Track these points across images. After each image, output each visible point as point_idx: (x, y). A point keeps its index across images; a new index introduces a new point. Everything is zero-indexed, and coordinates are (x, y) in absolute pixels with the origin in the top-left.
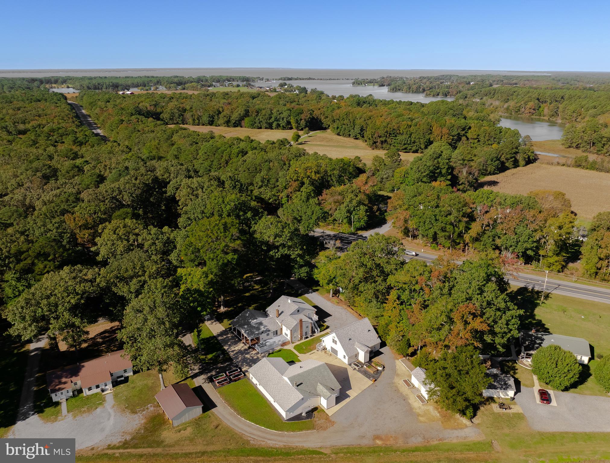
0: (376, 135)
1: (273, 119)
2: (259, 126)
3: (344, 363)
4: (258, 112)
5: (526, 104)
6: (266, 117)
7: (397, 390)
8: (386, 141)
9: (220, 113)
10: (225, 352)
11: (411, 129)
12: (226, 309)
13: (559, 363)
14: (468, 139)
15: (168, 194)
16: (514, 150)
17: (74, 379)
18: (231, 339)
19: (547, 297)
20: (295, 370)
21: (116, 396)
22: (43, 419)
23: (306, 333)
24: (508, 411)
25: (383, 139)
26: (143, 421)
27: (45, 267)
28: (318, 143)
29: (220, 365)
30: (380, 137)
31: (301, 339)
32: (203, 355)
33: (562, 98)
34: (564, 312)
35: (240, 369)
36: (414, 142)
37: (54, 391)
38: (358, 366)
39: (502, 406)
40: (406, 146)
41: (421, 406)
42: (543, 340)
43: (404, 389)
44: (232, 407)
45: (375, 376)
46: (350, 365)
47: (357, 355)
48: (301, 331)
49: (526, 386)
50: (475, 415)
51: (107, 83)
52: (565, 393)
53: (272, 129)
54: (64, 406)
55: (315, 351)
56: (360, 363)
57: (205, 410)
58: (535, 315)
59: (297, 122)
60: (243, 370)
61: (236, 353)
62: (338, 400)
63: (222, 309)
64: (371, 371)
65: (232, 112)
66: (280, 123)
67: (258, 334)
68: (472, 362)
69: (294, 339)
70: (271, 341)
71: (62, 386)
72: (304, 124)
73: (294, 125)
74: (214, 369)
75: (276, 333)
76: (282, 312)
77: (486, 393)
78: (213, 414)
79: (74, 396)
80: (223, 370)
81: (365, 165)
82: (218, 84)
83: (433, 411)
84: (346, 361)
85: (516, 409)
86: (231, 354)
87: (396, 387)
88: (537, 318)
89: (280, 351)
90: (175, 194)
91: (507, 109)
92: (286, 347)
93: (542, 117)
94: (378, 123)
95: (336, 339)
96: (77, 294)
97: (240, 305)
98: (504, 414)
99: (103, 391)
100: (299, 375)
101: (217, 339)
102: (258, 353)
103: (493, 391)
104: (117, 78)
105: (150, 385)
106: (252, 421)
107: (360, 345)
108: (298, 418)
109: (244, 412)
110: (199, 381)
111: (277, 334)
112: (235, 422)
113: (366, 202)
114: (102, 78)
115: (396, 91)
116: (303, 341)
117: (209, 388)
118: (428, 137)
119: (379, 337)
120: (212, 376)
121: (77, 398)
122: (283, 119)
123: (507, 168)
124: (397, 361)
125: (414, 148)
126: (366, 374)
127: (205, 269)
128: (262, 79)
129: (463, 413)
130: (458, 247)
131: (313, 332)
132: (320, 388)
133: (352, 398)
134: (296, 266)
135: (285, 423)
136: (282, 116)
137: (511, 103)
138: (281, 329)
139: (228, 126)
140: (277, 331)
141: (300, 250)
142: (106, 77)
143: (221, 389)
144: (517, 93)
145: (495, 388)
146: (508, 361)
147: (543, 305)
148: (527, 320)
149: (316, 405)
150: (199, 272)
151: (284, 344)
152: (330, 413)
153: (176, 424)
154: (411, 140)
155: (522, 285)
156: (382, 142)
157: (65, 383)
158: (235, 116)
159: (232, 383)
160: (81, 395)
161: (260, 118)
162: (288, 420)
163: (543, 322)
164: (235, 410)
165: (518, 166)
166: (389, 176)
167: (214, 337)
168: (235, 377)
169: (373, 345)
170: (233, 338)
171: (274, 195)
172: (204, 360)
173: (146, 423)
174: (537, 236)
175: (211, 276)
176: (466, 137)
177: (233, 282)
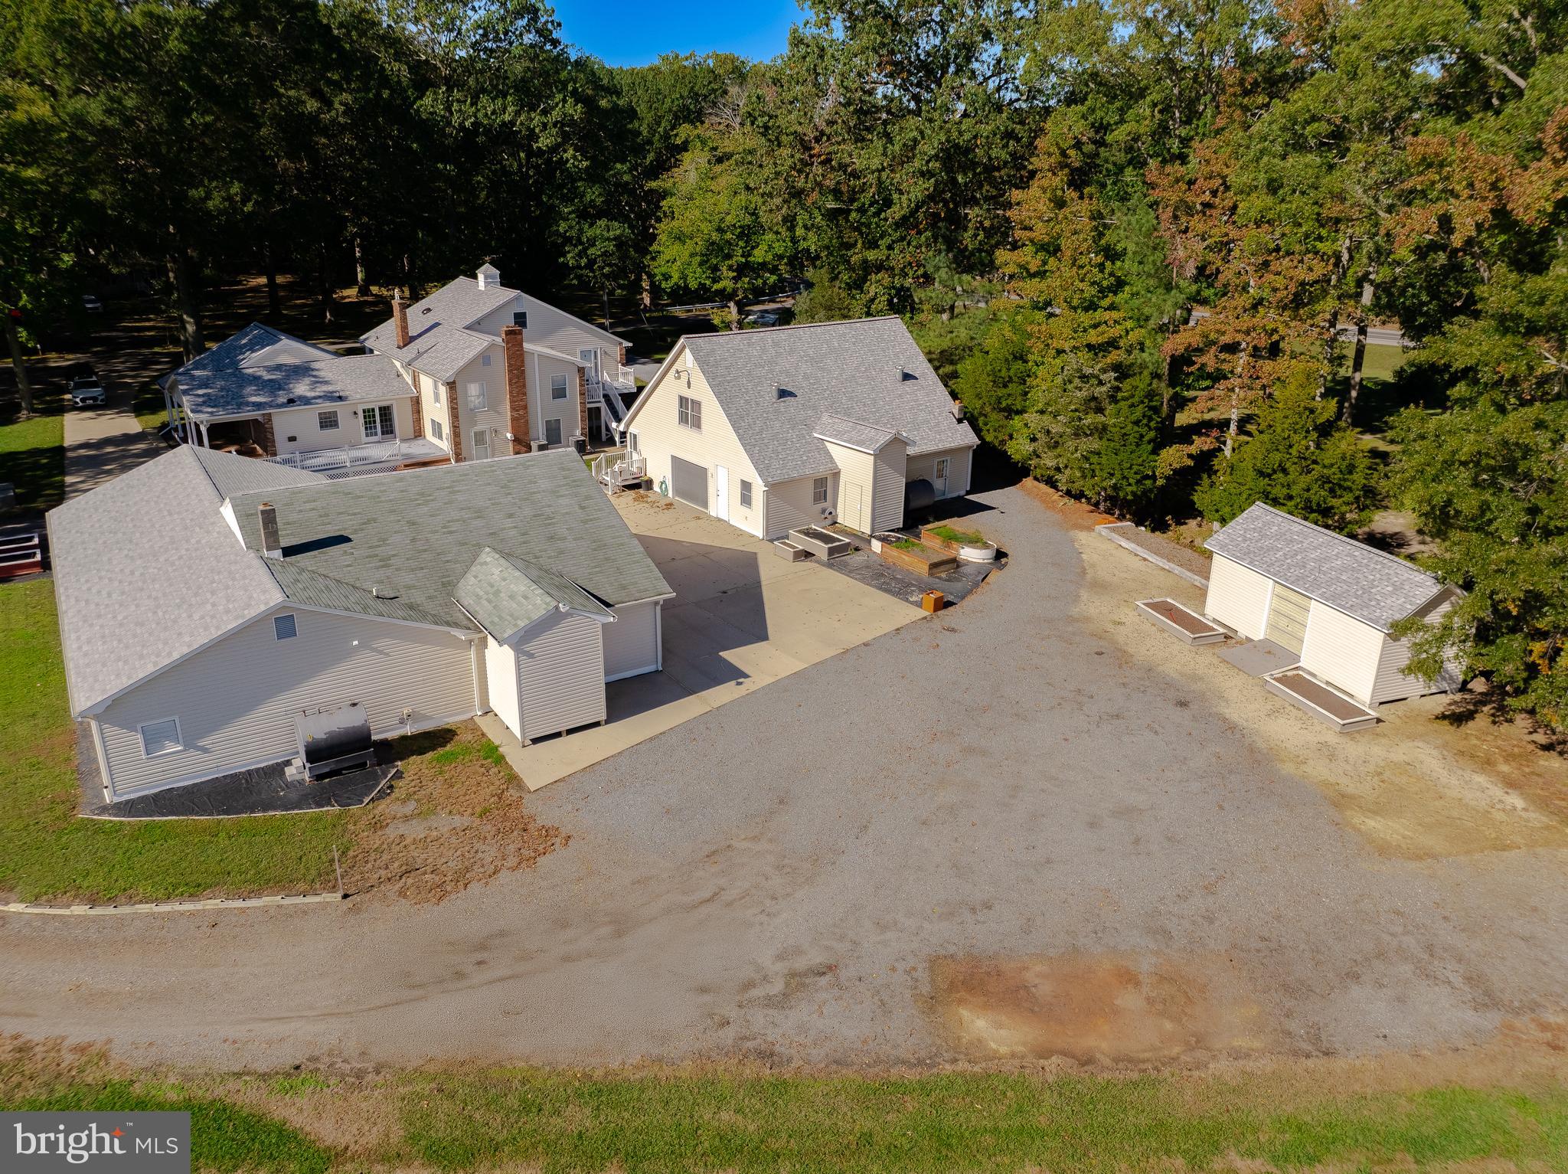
3: (740, 533)
23: (553, 428)
41: (1332, 738)
43: (1165, 646)
45: (941, 587)
46: (777, 536)
47: (824, 487)
64: (911, 565)
69: (474, 451)
76: (433, 327)
111: (389, 429)
124: (1079, 535)
126: (877, 576)
135: (98, 829)
138: (417, 402)
140: (386, 412)
169: (930, 448)
177: (196, 193)
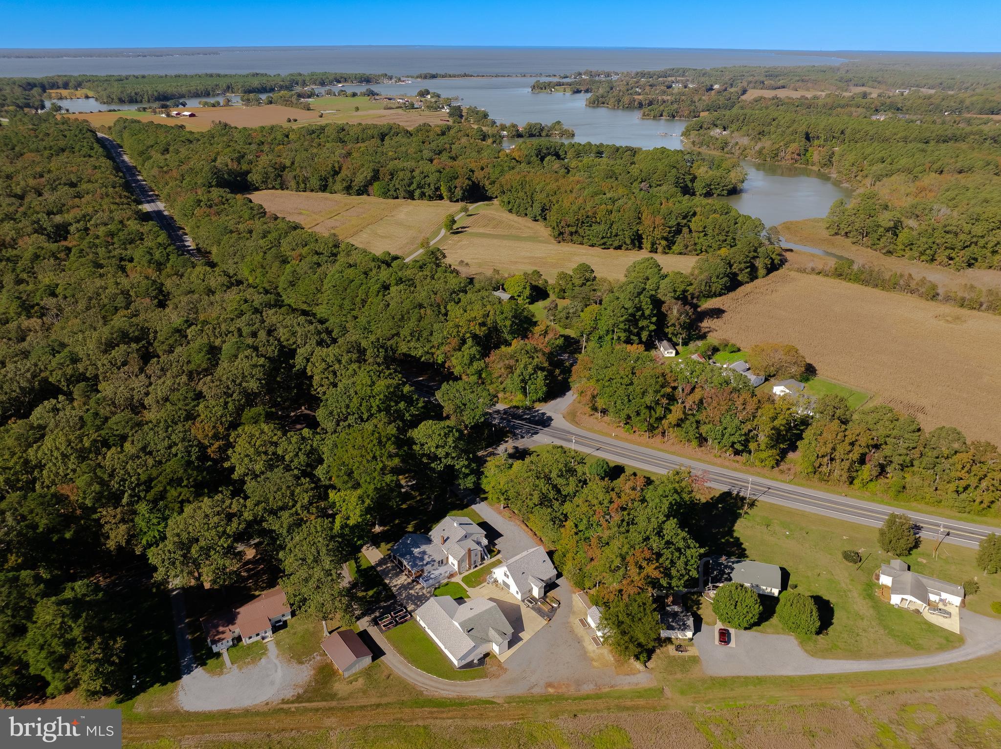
0: (563, 223)
1: (414, 186)
2: (395, 194)
3: (517, 599)
4: (392, 174)
5: (787, 145)
6: (405, 182)
7: (572, 631)
8: (576, 232)
9: (336, 173)
10: (387, 588)
11: (612, 217)
12: (381, 528)
13: (739, 604)
14: (690, 231)
15: (297, 367)
16: (752, 254)
17: (231, 627)
18: (390, 570)
19: (752, 504)
20: (465, 612)
21: (278, 643)
22: (208, 672)
23: (475, 562)
24: (684, 654)
25: (573, 229)
26: (312, 672)
27: (180, 494)
28: (481, 230)
29: (383, 604)
30: (569, 226)
31: (470, 568)
32: (362, 591)
33: (842, 133)
34: (768, 526)
35: (406, 609)
36: (616, 235)
37: (215, 642)
38: (531, 603)
39: (679, 648)
40: (605, 240)
41: (595, 649)
42: (733, 569)
43: (579, 630)
44: (402, 654)
45: (549, 615)
46: (523, 601)
47: (530, 591)
48: (470, 560)
49: (708, 624)
50: (649, 658)
51: (150, 93)
52: (747, 632)
53: (414, 199)
54: (226, 656)
55: (485, 584)
56: (533, 598)
57: (374, 659)
58: (734, 531)
59: (450, 190)
60: (409, 609)
61: (400, 588)
62: (511, 644)
63: (378, 529)
64: (546, 608)
65: (355, 174)
66: (425, 190)
67: (422, 565)
68: (645, 609)
69: (462, 570)
70: (436, 573)
71: (221, 636)
72: (460, 193)
73: (445, 194)
74: (377, 608)
75: (441, 563)
76: (448, 538)
77: (664, 634)
78: (382, 662)
79: (234, 645)
80: (387, 610)
81: (546, 282)
82: (322, 90)
83: (607, 654)
84: (519, 597)
85: (692, 651)
86: (394, 589)
87: (571, 627)
88: (735, 534)
89: (447, 584)
90: (305, 368)
91: (760, 152)
92: (453, 580)
93: (810, 167)
94: (566, 204)
95: (508, 573)
96: (229, 536)
97: (397, 522)
98: (679, 657)
99: (263, 638)
100: (470, 619)
101: (376, 571)
102: (423, 588)
103: (671, 631)
104: (161, 77)
105: (312, 629)
106: (424, 670)
107: (534, 580)
108: (470, 665)
109: (414, 660)
110: (364, 624)
112: (406, 671)
113: (546, 365)
114: (137, 78)
115: (598, 106)
116: (472, 570)
117: (374, 632)
118: (635, 229)
119: (556, 567)
120: (376, 617)
121: (237, 648)
122: (429, 185)
123: (740, 284)
124: (573, 595)
125: (616, 244)
126: (539, 611)
127: (359, 492)
128: (391, 78)
129: (637, 658)
130: (656, 432)
131: (483, 559)
132: (492, 633)
133: (524, 641)
134: (461, 476)
135: (456, 671)
136: (428, 180)
137: (766, 143)
138: (448, 559)
139: (350, 194)
140: (442, 561)
141: (466, 460)
142: (144, 77)
143: (387, 633)
144: (776, 122)
145: (672, 628)
146: (693, 594)
147: (746, 516)
148: (724, 538)
149: (488, 651)
150: (353, 497)
151: (451, 576)
152: (502, 659)
153: (346, 675)
154: (611, 233)
155: (725, 489)
156: (571, 234)
157: (223, 633)
158: (360, 179)
159: (399, 626)
160: (240, 644)
161: (397, 183)
162: (460, 668)
163: (741, 540)
164: (405, 658)
165: (757, 278)
166: (577, 310)
167: (372, 568)
168: (401, 618)
169: (548, 577)
170: (393, 568)
171: (428, 353)
172: (364, 597)
173: (315, 675)
174: (746, 428)
175: (368, 502)
176: (689, 227)
177: (391, 503)
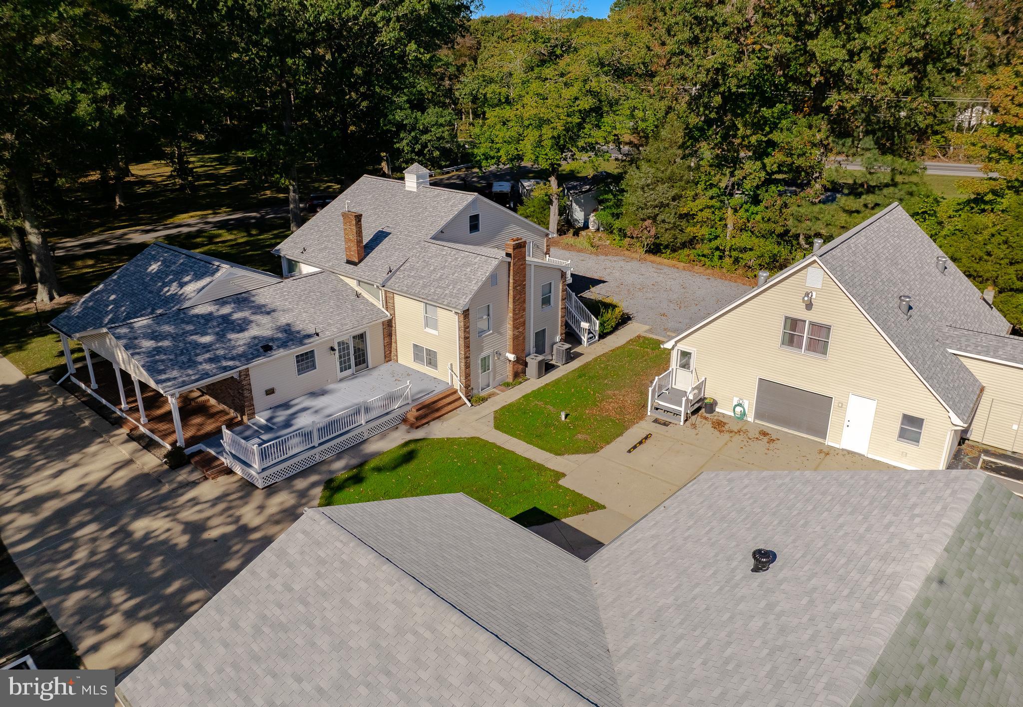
23: (540, 336)
31: (522, 372)
69: (480, 379)
75: (357, 355)
76: (380, 236)
89: (408, 455)
111: (361, 359)
116: (533, 383)
138: (389, 327)
140: (359, 341)
